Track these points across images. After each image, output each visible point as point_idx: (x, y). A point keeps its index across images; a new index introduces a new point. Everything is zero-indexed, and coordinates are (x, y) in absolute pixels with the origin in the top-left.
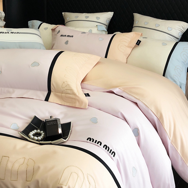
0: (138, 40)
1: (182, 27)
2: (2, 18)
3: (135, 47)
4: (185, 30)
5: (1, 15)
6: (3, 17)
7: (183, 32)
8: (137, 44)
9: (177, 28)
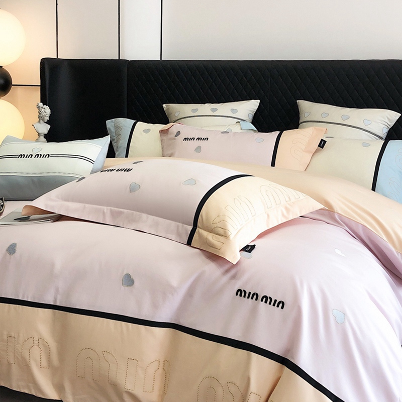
0: (322, 140)
1: (388, 118)
2: (45, 118)
3: (316, 151)
4: (392, 124)
7: (390, 127)
8: (319, 146)
9: (380, 120)
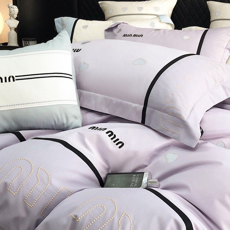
2: (14, 15)
5: (14, 11)
6: (16, 14)
